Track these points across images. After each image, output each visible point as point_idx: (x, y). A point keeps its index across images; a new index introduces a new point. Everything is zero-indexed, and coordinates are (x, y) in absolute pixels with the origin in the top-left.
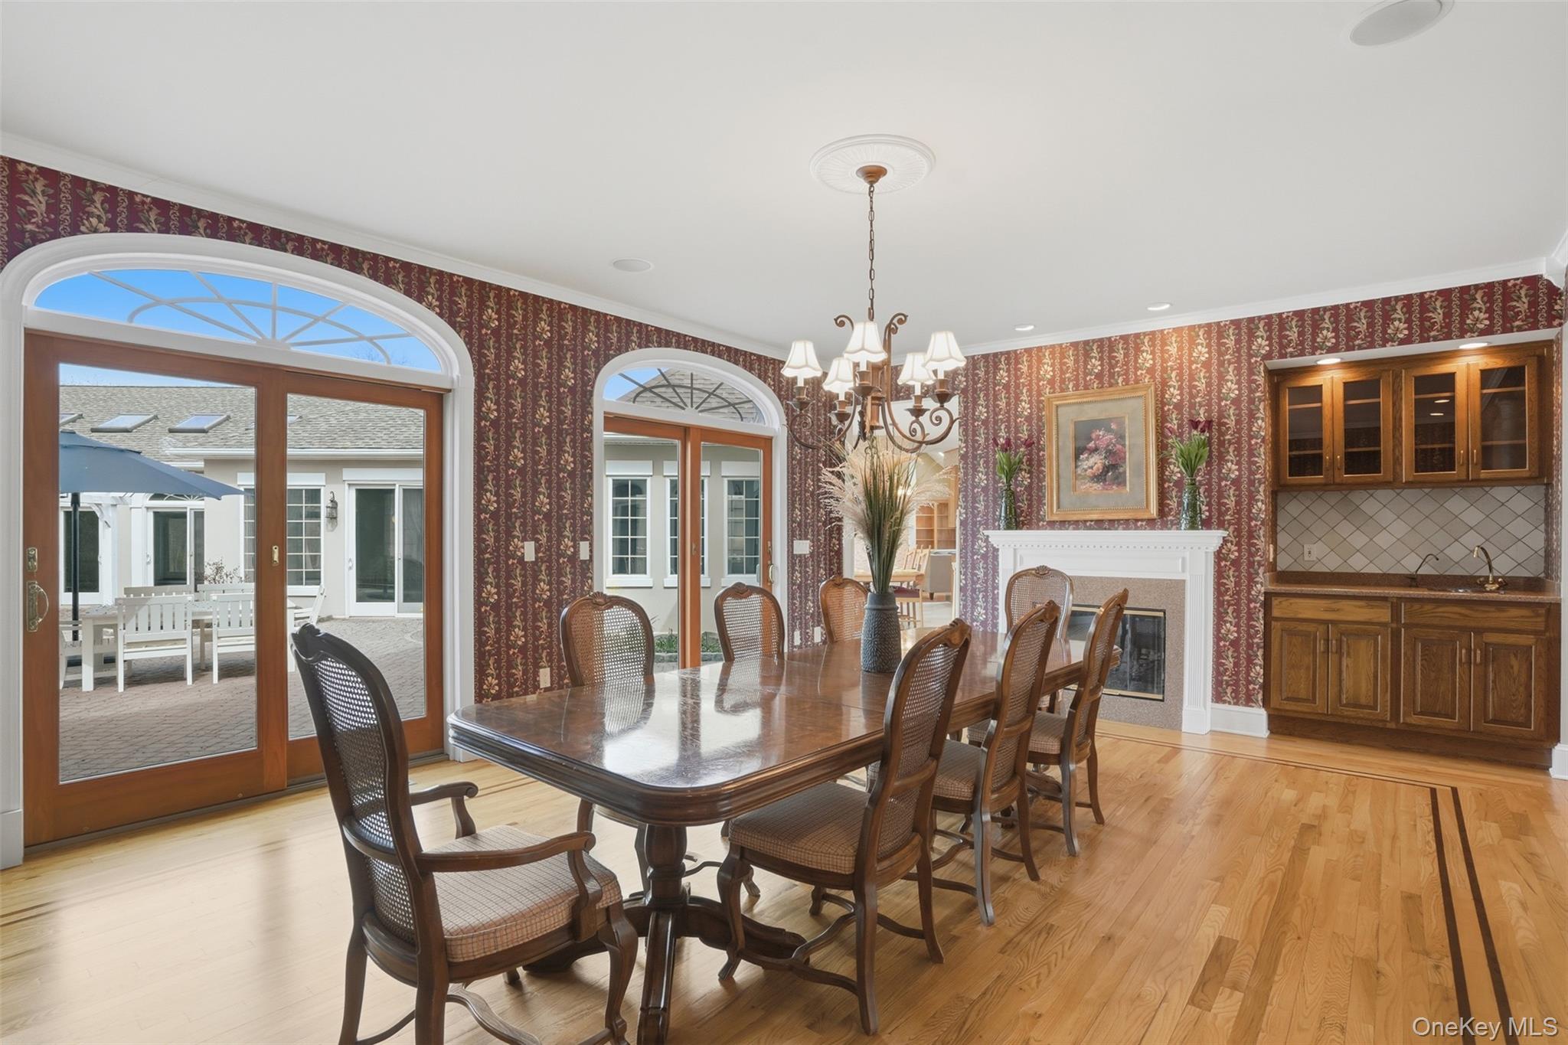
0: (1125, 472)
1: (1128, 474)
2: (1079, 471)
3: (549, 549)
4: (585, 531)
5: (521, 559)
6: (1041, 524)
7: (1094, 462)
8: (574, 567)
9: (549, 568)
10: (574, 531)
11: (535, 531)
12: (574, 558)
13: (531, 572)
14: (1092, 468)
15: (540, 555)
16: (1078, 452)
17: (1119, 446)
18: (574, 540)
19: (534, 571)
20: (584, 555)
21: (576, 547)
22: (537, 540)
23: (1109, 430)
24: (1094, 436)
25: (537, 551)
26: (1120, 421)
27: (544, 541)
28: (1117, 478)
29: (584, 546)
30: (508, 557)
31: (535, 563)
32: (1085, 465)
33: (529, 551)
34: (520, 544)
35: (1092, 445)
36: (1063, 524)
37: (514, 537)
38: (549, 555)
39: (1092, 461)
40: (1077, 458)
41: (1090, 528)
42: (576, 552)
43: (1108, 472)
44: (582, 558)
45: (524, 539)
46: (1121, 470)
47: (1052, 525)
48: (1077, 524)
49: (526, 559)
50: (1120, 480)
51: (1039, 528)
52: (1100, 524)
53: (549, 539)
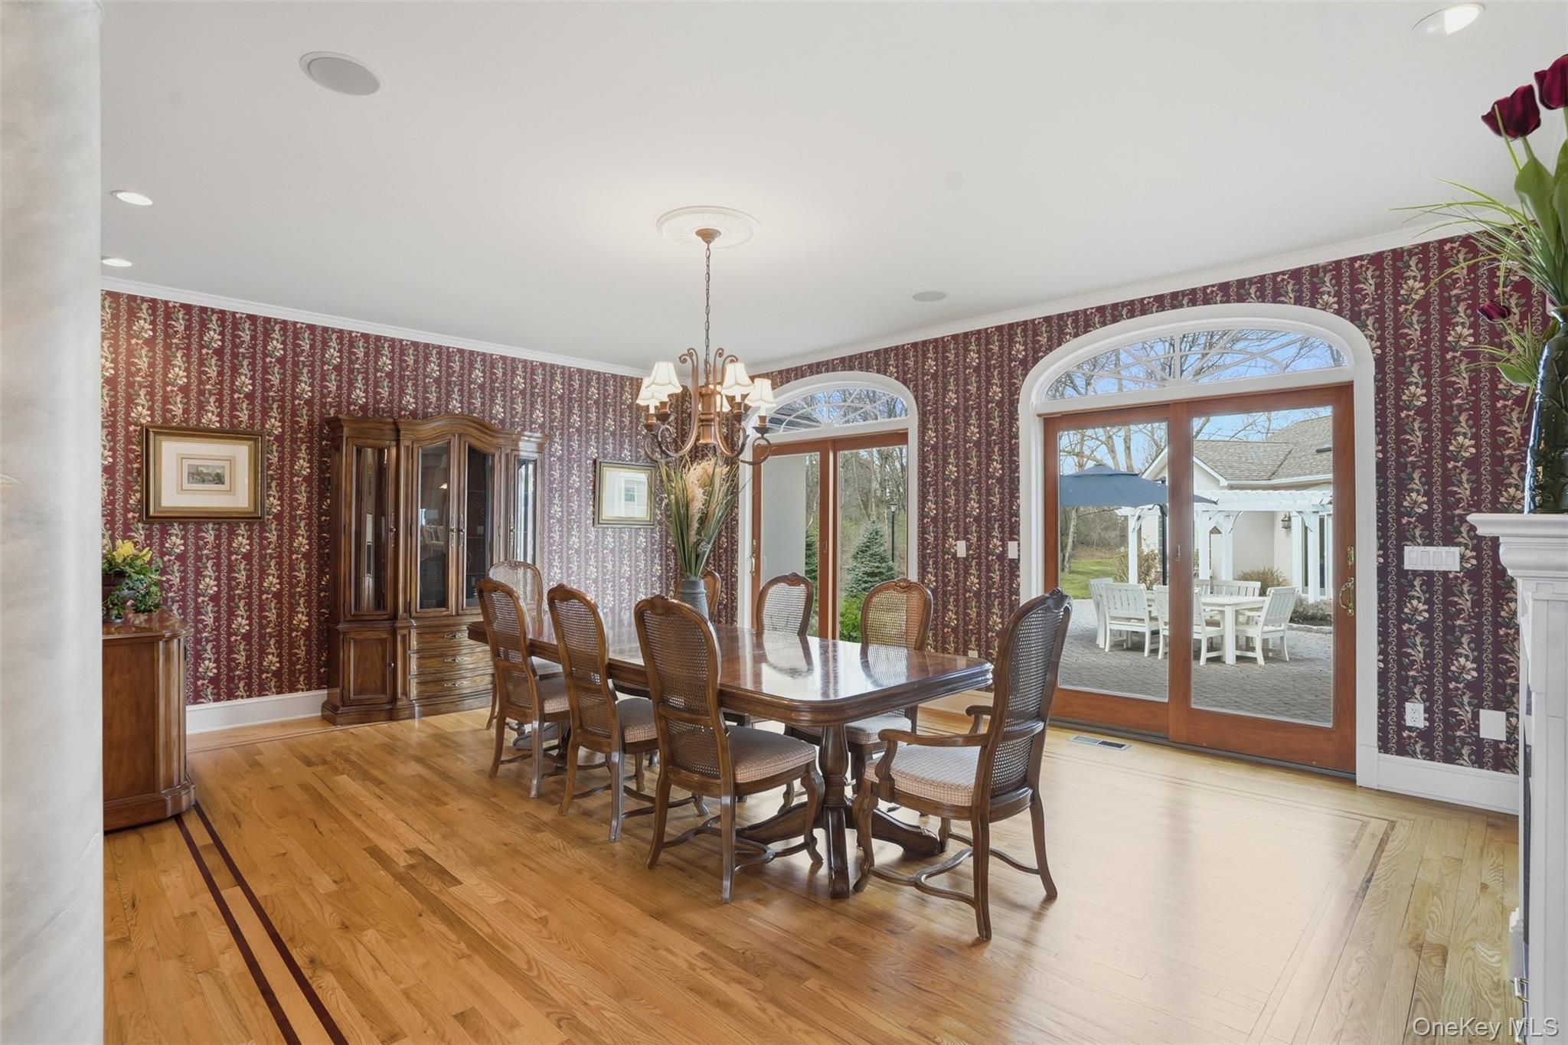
3: (979, 547)
4: (1012, 532)
5: (955, 554)
8: (1002, 564)
9: (979, 564)
10: (1002, 532)
11: (966, 532)
12: (1002, 557)
13: (964, 565)
15: (971, 552)
18: (1002, 540)
19: (966, 566)
20: (1012, 554)
21: (1004, 546)
22: (968, 540)
25: (968, 549)
27: (974, 540)
29: (1012, 546)
30: (945, 553)
31: (966, 559)
33: (961, 549)
34: (954, 543)
37: (949, 537)
38: (980, 553)
42: (1005, 551)
44: (1010, 557)
45: (957, 539)
49: (958, 556)
53: (979, 539)
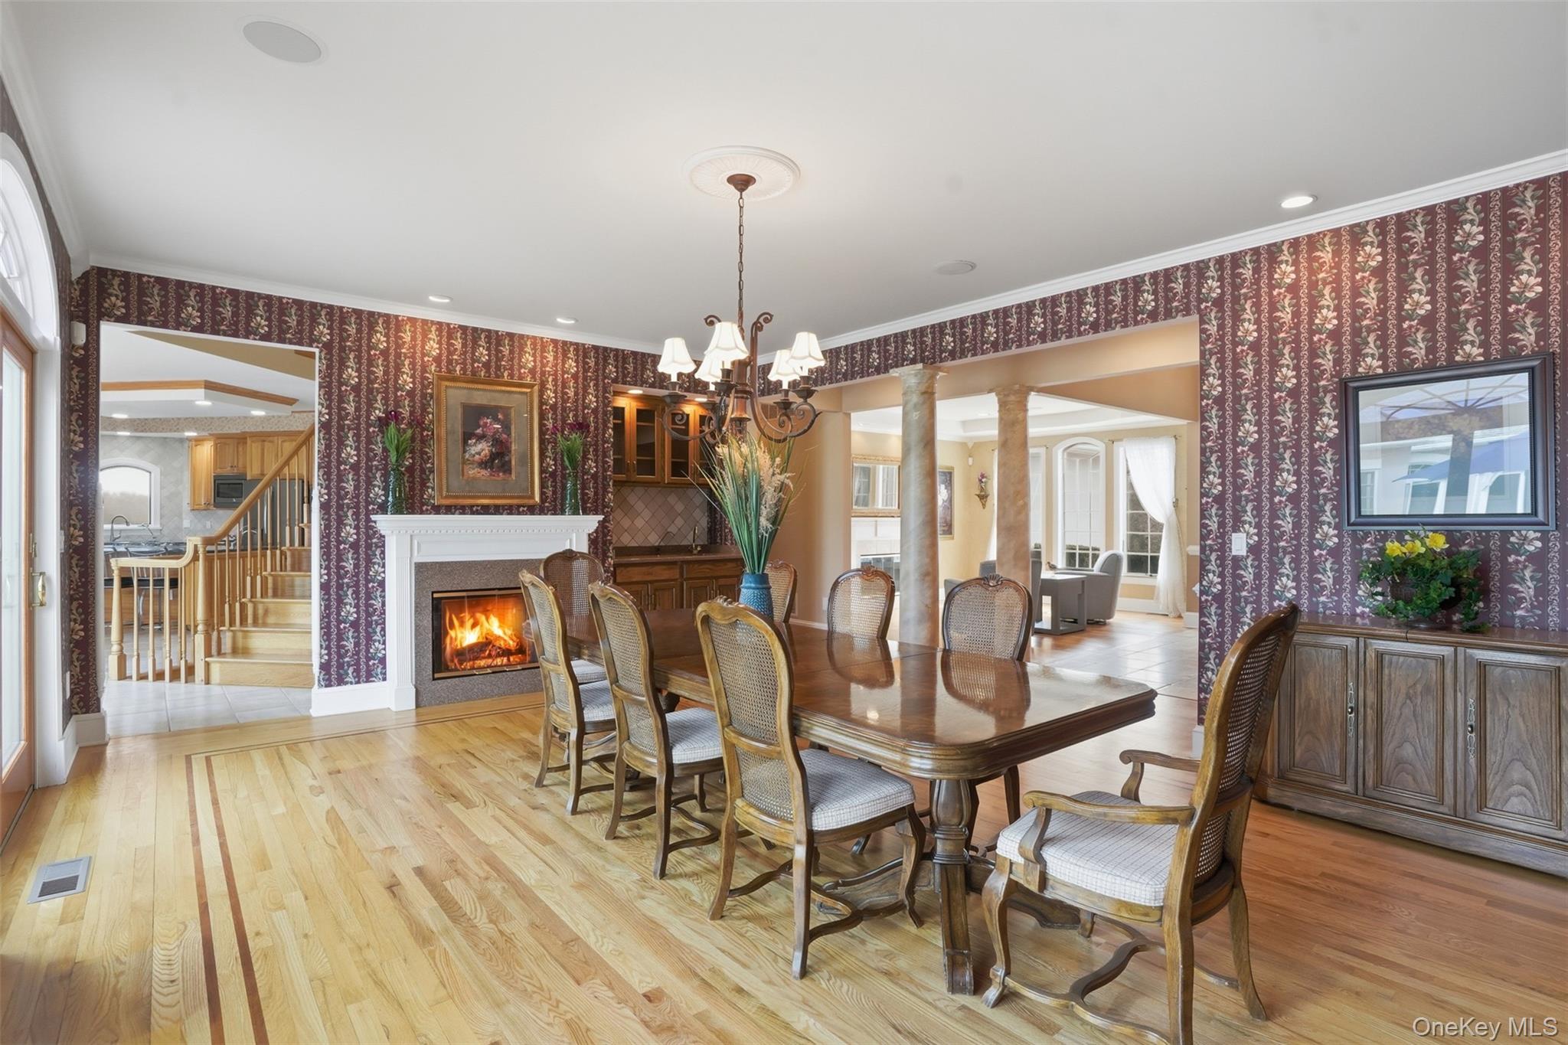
0: (510, 461)
1: (513, 463)
2: (467, 456)
6: (424, 508)
7: (481, 449)
14: (479, 454)
16: (467, 436)
17: (505, 436)
23: (496, 420)
24: (481, 423)
26: (506, 410)
28: (503, 466)
32: (474, 450)
35: (479, 431)
36: (449, 510)
39: (479, 447)
40: (465, 443)
41: (477, 513)
43: (494, 460)
46: (507, 459)
47: (437, 510)
48: (463, 510)
50: (506, 468)
51: (422, 513)
52: (485, 510)
